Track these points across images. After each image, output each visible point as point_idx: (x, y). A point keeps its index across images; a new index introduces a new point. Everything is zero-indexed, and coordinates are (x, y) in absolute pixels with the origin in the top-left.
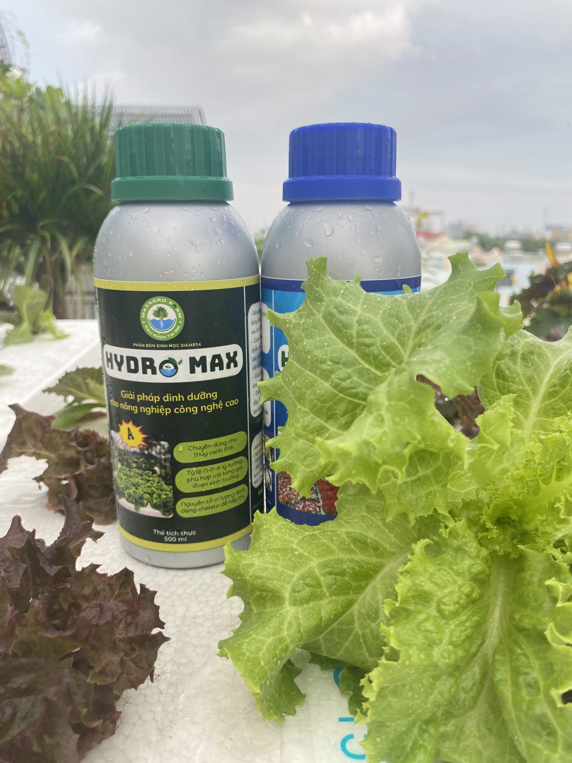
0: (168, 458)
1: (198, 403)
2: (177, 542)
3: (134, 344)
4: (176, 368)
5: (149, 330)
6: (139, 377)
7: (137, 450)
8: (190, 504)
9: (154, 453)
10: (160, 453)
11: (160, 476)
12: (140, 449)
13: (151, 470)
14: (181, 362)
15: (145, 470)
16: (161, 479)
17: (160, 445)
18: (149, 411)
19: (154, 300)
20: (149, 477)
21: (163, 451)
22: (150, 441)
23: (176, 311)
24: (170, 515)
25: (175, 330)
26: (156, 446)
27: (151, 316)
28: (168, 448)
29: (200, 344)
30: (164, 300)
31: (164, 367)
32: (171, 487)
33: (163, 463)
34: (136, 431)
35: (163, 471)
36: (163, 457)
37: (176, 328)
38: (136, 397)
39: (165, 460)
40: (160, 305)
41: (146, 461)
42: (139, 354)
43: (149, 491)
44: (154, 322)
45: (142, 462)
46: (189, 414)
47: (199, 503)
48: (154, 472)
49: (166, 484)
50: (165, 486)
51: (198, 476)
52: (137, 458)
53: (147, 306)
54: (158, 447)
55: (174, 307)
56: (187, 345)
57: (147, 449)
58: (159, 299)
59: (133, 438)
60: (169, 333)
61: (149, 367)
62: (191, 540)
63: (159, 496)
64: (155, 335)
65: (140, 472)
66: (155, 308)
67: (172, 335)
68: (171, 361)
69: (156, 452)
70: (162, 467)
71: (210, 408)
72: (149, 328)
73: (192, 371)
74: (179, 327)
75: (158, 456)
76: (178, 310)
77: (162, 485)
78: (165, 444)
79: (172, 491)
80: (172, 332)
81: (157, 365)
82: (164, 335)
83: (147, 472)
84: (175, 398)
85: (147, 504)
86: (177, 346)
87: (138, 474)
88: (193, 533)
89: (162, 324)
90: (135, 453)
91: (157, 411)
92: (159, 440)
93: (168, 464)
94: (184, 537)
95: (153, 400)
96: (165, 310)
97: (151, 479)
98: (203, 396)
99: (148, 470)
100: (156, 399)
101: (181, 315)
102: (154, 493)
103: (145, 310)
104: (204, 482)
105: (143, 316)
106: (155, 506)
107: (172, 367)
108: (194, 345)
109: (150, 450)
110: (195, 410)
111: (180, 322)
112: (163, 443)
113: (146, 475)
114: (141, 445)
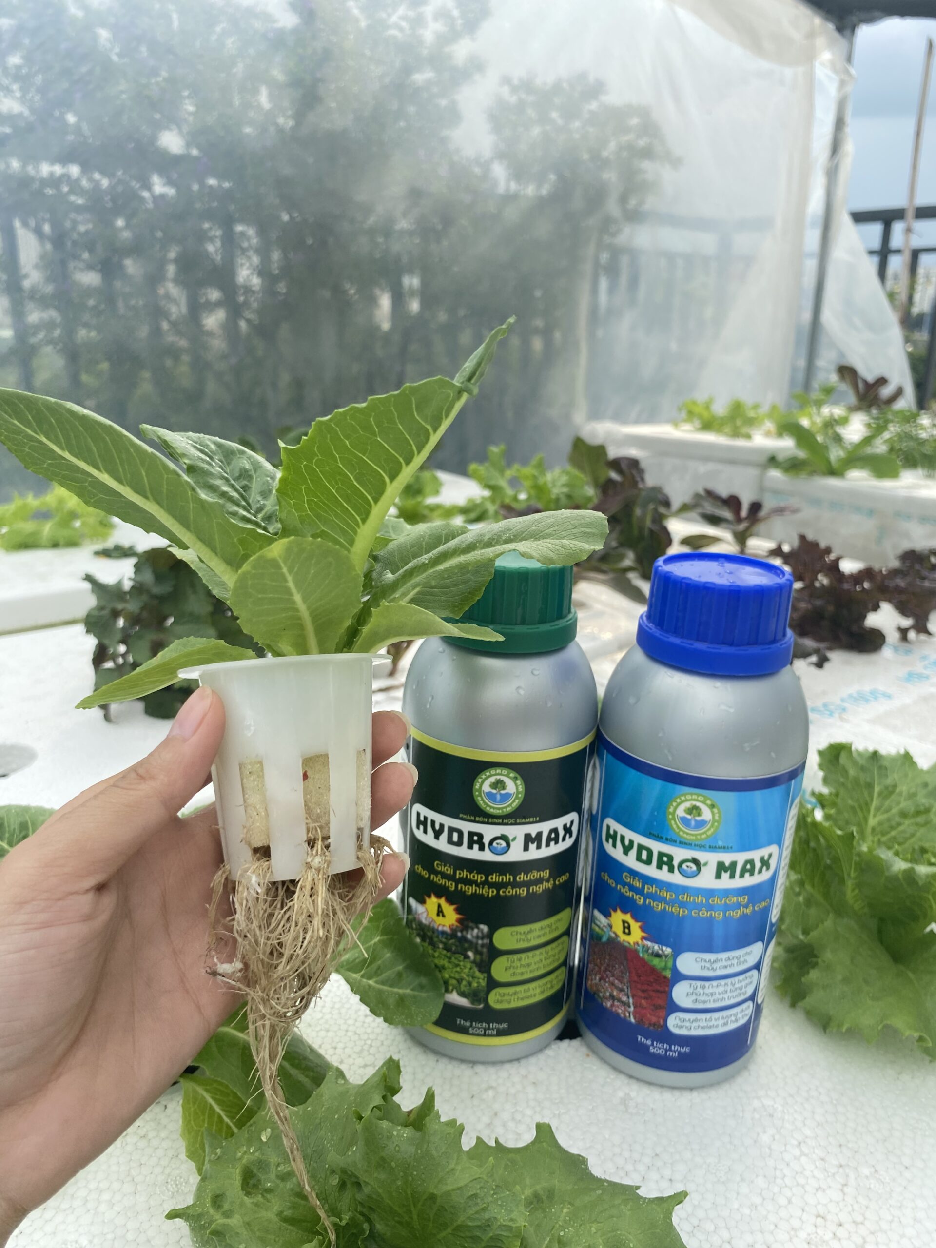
0: (487, 943)
1: (528, 884)
2: (485, 1035)
3: (461, 815)
4: (508, 845)
5: (482, 802)
6: (463, 852)
7: (447, 929)
8: (504, 995)
9: (469, 936)
10: (477, 937)
11: (474, 962)
12: (452, 929)
13: (462, 954)
14: (514, 839)
15: (455, 953)
16: (474, 965)
17: (478, 928)
18: (470, 890)
19: (493, 772)
20: (460, 961)
21: (480, 934)
22: (466, 923)
23: (516, 785)
24: (480, 1005)
25: (513, 804)
26: (473, 929)
27: (486, 788)
28: (488, 932)
29: (538, 819)
30: (505, 772)
31: (495, 844)
32: (485, 975)
33: (479, 948)
34: (449, 910)
35: (478, 957)
36: (480, 942)
37: (514, 801)
38: (455, 873)
39: (483, 946)
40: (498, 777)
41: (458, 943)
42: (467, 827)
43: (457, 976)
44: (490, 795)
45: (452, 944)
46: (517, 896)
47: (515, 993)
48: (467, 957)
49: (480, 971)
50: (478, 974)
51: (518, 964)
52: (446, 938)
53: (484, 777)
54: (476, 931)
55: (515, 779)
56: (523, 821)
57: (461, 931)
58: (499, 771)
59: (443, 916)
60: (506, 807)
61: (476, 842)
62: (501, 1033)
63: (470, 984)
64: (488, 808)
65: (449, 954)
66: (492, 779)
67: (508, 809)
68: (504, 837)
69: (472, 935)
70: (477, 952)
71: (539, 889)
72: (482, 800)
73: (526, 848)
74: (517, 801)
75: (474, 941)
76: (519, 782)
77: (474, 972)
78: (485, 928)
79: (486, 979)
80: (508, 806)
81: (486, 841)
82: (499, 809)
83: (457, 955)
84: (502, 879)
85: (452, 990)
86: (512, 821)
87: (445, 956)
88: (504, 1025)
89: (498, 797)
90: (443, 933)
91: (479, 891)
92: (477, 922)
93: (485, 950)
94: (493, 1029)
95: (476, 878)
96: (505, 783)
97: (462, 963)
98: (534, 876)
99: (458, 953)
100: (480, 878)
101: (521, 788)
102: (462, 979)
103: (480, 780)
104: (523, 970)
105: (477, 786)
106: (462, 994)
107: (504, 844)
108: (531, 820)
109: (464, 933)
110: (523, 892)
111: (520, 795)
112: (482, 926)
113: (456, 958)
114: (453, 925)
